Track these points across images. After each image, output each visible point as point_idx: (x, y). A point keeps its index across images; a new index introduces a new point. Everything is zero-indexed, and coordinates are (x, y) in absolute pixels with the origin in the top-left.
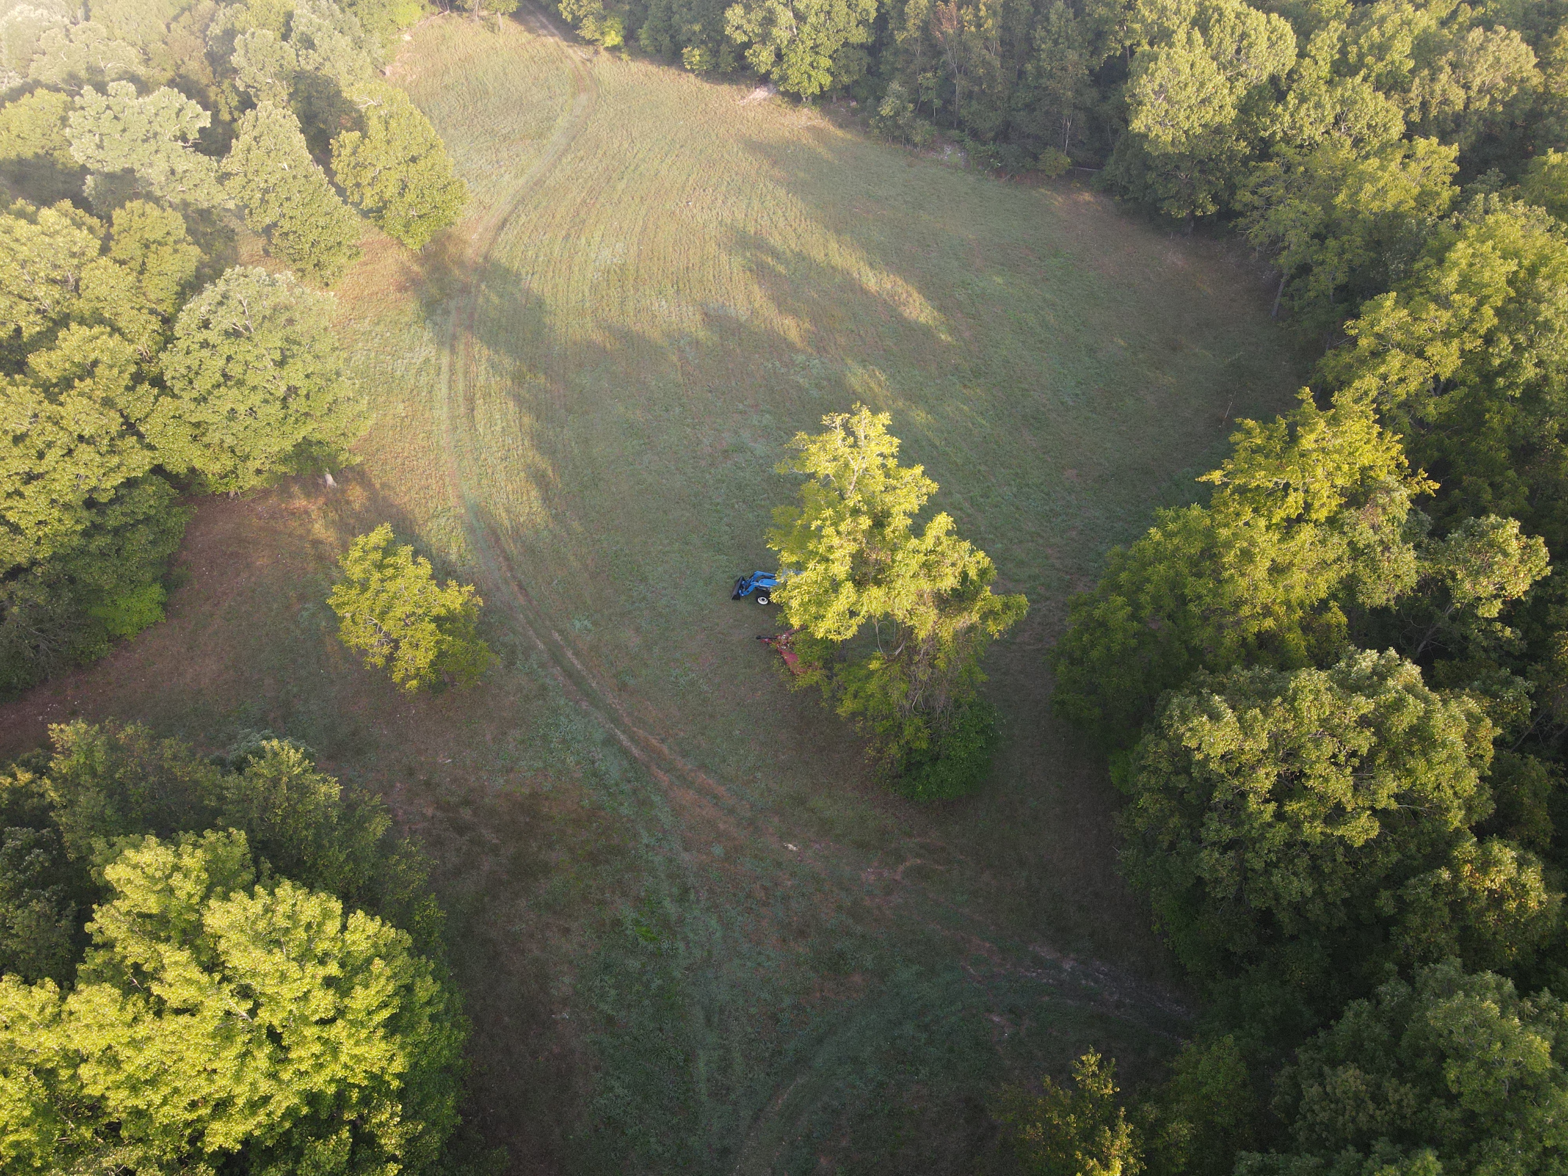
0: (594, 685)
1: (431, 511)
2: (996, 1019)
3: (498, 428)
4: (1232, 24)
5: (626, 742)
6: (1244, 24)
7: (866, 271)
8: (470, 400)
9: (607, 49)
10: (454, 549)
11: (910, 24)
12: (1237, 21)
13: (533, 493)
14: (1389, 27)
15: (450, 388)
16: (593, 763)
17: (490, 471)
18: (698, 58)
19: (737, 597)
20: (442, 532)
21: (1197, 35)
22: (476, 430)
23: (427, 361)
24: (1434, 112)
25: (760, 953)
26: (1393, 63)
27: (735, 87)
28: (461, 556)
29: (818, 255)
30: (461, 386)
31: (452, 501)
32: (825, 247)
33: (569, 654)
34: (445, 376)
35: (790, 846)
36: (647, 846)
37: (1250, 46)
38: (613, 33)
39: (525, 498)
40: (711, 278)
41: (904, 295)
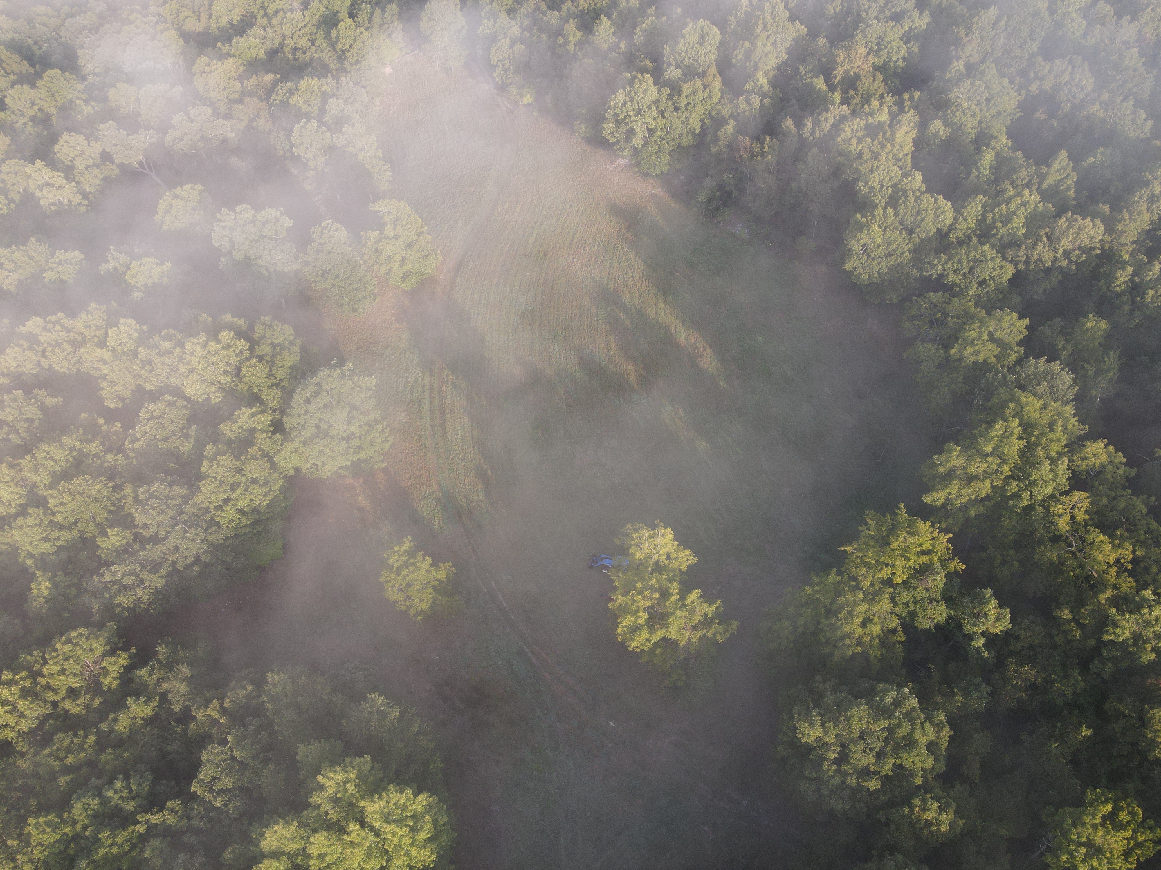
0: (513, 617)
1: (423, 494)
2: (706, 829)
3: (459, 437)
4: (912, 205)
5: (529, 654)
6: (919, 206)
7: (680, 326)
8: (443, 413)
9: (524, 105)
10: (436, 522)
12: (915, 204)
13: (480, 486)
14: (1013, 206)
15: (431, 404)
16: (512, 666)
17: (455, 468)
18: (584, 130)
19: (591, 567)
20: (429, 509)
21: (890, 210)
22: (447, 437)
23: (416, 380)
24: (1032, 267)
25: (593, 784)
26: (1012, 228)
27: (606, 152)
28: (440, 526)
29: (651, 313)
30: (437, 402)
31: (435, 488)
32: (656, 305)
33: (500, 597)
34: (427, 394)
35: (612, 723)
36: (539, 717)
37: (922, 220)
38: (528, 96)
39: (475, 489)
40: (585, 327)
41: (702, 349)
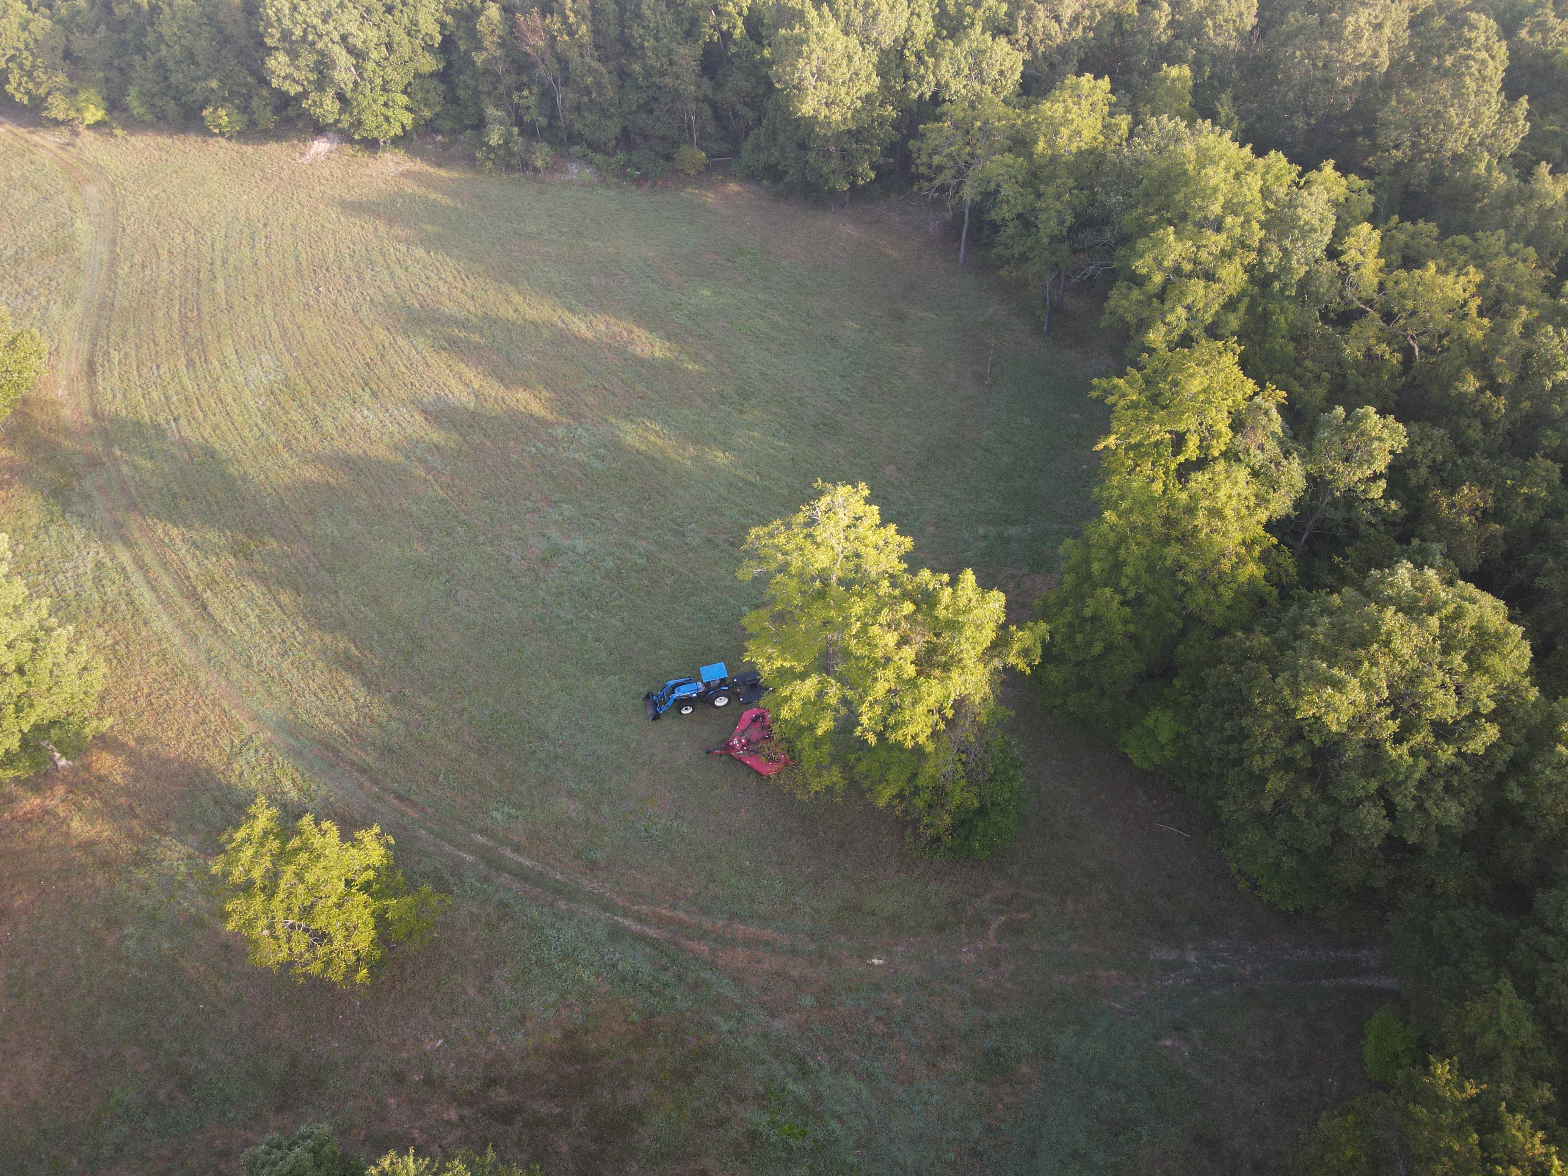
0: (559, 877)
1: (228, 749)
2: (1168, 1043)
3: (253, 618)
5: (636, 927)
7: (568, 316)
8: (193, 596)
9: (89, 127)
10: (288, 785)
11: (487, 43)
13: (348, 682)
15: (154, 589)
16: (614, 966)
17: (275, 673)
18: (226, 119)
20: (258, 769)
22: (226, 631)
23: (99, 565)
27: (285, 144)
28: (300, 790)
29: (506, 312)
30: (167, 583)
31: (248, 728)
32: (509, 302)
33: (508, 853)
34: (136, 577)
35: (875, 961)
38: (92, 107)
39: (341, 692)
40: (403, 369)
41: (625, 334)
